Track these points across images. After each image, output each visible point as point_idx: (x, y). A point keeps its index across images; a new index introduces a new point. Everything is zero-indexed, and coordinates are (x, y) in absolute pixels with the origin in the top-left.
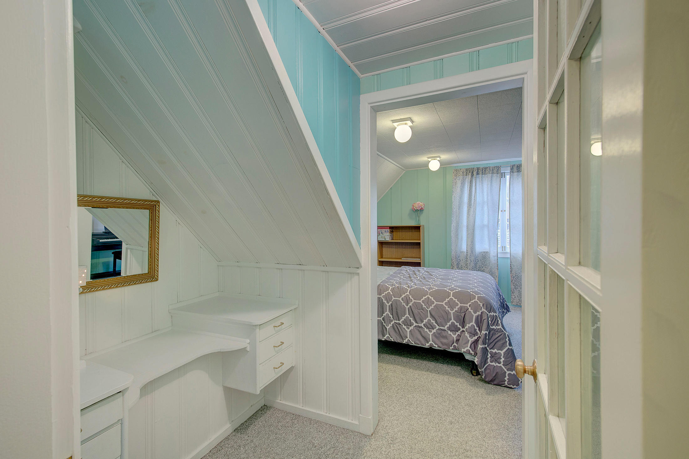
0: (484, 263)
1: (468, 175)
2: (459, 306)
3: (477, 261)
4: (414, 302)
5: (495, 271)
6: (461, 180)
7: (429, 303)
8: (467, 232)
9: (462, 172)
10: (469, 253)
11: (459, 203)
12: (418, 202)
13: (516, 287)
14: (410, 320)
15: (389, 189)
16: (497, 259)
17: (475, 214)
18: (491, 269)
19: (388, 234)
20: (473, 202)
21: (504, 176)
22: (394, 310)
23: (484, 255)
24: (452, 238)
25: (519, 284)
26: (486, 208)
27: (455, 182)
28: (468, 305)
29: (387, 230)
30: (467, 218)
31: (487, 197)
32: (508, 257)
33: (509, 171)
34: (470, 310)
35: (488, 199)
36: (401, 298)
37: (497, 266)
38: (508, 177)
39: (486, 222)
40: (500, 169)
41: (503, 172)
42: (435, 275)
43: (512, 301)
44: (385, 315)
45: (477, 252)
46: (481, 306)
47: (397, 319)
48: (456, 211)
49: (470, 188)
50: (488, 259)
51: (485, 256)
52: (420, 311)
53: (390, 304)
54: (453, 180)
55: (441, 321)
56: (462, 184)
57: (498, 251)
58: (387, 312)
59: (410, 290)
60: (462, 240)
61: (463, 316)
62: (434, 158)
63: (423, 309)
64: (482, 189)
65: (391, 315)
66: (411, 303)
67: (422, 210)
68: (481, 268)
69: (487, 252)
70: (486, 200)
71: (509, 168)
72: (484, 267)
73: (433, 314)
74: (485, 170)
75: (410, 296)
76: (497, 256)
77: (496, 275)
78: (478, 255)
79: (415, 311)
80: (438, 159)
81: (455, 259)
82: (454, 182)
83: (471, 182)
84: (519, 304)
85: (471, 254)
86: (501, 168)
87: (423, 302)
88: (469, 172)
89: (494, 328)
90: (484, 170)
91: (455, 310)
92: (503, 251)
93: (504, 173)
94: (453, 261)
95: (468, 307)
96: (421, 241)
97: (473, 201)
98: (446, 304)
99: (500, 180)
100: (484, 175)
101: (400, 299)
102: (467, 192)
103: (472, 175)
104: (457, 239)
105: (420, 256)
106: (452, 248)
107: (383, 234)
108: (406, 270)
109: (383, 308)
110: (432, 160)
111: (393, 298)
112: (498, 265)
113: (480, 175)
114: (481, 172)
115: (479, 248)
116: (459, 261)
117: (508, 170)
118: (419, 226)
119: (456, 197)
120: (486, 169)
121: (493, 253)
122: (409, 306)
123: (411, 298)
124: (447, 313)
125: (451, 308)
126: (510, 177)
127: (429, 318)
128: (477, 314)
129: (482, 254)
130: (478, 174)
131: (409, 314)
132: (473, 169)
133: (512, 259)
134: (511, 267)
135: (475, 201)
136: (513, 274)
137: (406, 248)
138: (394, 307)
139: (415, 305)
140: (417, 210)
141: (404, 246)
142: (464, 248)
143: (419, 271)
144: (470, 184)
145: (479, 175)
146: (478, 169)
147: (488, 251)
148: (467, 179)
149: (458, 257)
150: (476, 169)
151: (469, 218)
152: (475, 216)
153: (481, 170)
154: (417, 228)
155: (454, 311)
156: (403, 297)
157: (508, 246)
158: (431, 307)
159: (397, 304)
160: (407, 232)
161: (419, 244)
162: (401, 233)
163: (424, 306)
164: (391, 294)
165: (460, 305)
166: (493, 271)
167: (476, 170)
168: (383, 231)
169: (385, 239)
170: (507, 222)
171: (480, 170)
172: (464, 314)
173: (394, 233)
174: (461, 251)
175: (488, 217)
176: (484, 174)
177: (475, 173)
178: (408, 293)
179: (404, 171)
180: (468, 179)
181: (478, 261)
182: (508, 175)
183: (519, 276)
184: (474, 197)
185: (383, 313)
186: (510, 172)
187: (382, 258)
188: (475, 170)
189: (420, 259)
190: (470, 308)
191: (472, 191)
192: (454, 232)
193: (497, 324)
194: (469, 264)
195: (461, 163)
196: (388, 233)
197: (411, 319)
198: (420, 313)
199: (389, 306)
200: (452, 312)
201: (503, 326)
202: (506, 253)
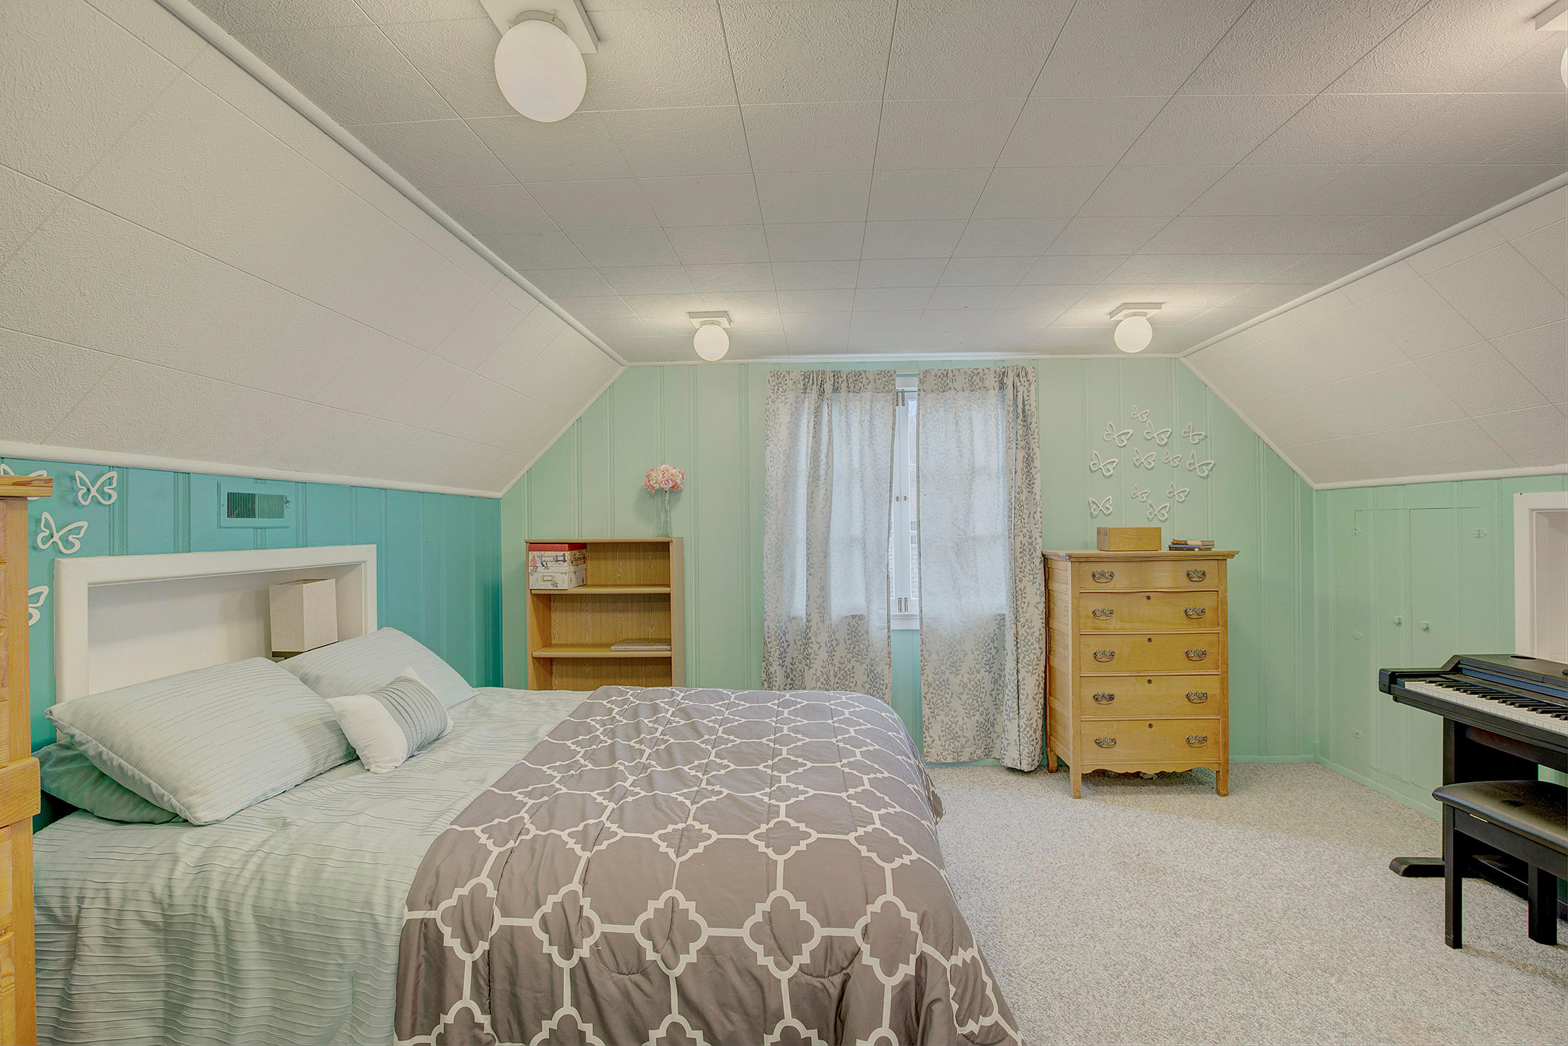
0: (854, 648)
1: (808, 391)
2: (815, 943)
3: (834, 643)
4: (604, 935)
5: (882, 670)
6: (791, 404)
7: (677, 937)
8: (808, 560)
9: (792, 382)
10: (813, 623)
11: (786, 472)
12: (663, 466)
13: (936, 711)
14: (582, 1035)
15: (570, 423)
16: (889, 637)
17: (830, 507)
18: (872, 666)
19: (566, 567)
20: (822, 472)
21: (903, 401)
22: (500, 985)
23: (854, 626)
24: (765, 578)
25: (942, 701)
26: (857, 489)
27: (773, 411)
28: (855, 933)
29: (562, 553)
30: (808, 516)
31: (862, 457)
32: (915, 628)
33: (916, 389)
34: (867, 959)
35: (862, 464)
36: (538, 915)
37: (889, 657)
38: (912, 405)
39: (857, 530)
40: (894, 380)
41: (900, 389)
42: (712, 731)
43: (927, 752)
44: (449, 1018)
45: (833, 618)
46: (915, 927)
47: (516, 1033)
48: (777, 495)
49: (815, 428)
50: (862, 635)
51: (856, 629)
52: (628, 983)
53: (478, 954)
54: (767, 404)
55: (730, 1027)
56: (792, 415)
57: (891, 613)
58: (465, 1001)
59: (589, 861)
60: (793, 583)
61: (835, 992)
62: (711, 317)
63: (644, 973)
64: (847, 433)
65: (483, 1012)
66: (588, 942)
67: (675, 489)
68: (846, 662)
69: (861, 617)
70: (857, 466)
71: (916, 380)
72: (853, 660)
73: (693, 992)
74: (854, 379)
75: (586, 902)
76: (889, 628)
77: (886, 681)
78: (836, 626)
79: (608, 985)
80: (724, 321)
81: (775, 640)
82: (770, 410)
83: (817, 412)
84: (942, 760)
85: (820, 625)
86: (897, 379)
87: (647, 932)
88: (813, 383)
89: (972, 1033)
90: (850, 380)
91: (798, 960)
92: (901, 611)
93: (903, 392)
94: (769, 645)
95: (859, 941)
96: (673, 590)
97: (823, 467)
98: (756, 933)
99: (894, 410)
100: (851, 394)
101: (534, 923)
102: (808, 440)
103: (822, 393)
104: (780, 579)
105: (670, 634)
106: (765, 607)
107: (547, 568)
108: (609, 705)
109: (440, 984)
110: (703, 324)
111: (500, 921)
112: (890, 653)
113: (843, 394)
114: (844, 386)
115: (842, 603)
116: (785, 644)
117: (912, 386)
118: (666, 539)
119: (775, 453)
120: (858, 375)
121: (876, 623)
122: (575, 960)
123: (588, 912)
124: (761, 984)
125: (782, 959)
126: (919, 405)
127: (675, 1016)
128: (898, 979)
129: (849, 623)
130: (836, 390)
131: (576, 1003)
132: (823, 373)
133: (926, 633)
134: (922, 655)
135: (828, 469)
136: (928, 676)
137: (628, 611)
138: (500, 971)
139: (607, 955)
140: (661, 491)
141: (620, 605)
142: (799, 606)
143: (655, 709)
144: (816, 417)
145: (840, 395)
146: (836, 374)
147: (865, 613)
148: (806, 403)
149: (781, 635)
150: (832, 374)
151: (812, 517)
152: (830, 512)
153: (845, 378)
154: (661, 549)
155: (794, 970)
156: (547, 908)
157: (914, 599)
158: (685, 960)
159: (514, 954)
160: (630, 559)
161: (666, 598)
162: (610, 563)
163: (650, 955)
164: (492, 893)
165: (820, 932)
166: (878, 669)
167: (832, 379)
168: (548, 559)
169: (555, 584)
170: (910, 531)
171: (840, 380)
172: (838, 979)
173: (588, 562)
174: (792, 614)
175: (865, 515)
176: (851, 390)
177: (828, 387)
178: (576, 885)
179: (623, 368)
180: (809, 403)
181: (837, 645)
182: (912, 398)
183: (943, 680)
184: (827, 456)
185: (442, 1008)
186: (919, 390)
187: (547, 644)
188: (828, 379)
189: (668, 647)
190: (866, 948)
191: (820, 439)
192: (771, 559)
193: (981, 1007)
194: (813, 654)
195: (789, 353)
196: (566, 564)
197: (588, 1028)
198: (627, 996)
199: (475, 963)
200: (784, 976)
201: (1005, 1012)
202: (910, 617)
